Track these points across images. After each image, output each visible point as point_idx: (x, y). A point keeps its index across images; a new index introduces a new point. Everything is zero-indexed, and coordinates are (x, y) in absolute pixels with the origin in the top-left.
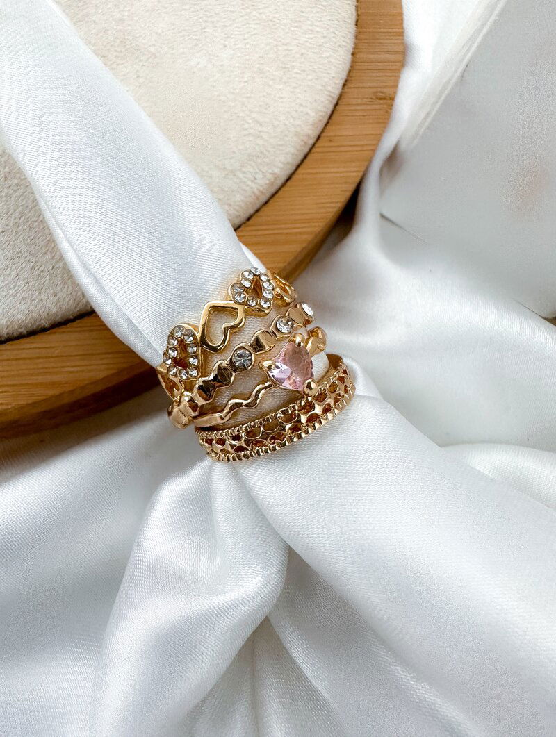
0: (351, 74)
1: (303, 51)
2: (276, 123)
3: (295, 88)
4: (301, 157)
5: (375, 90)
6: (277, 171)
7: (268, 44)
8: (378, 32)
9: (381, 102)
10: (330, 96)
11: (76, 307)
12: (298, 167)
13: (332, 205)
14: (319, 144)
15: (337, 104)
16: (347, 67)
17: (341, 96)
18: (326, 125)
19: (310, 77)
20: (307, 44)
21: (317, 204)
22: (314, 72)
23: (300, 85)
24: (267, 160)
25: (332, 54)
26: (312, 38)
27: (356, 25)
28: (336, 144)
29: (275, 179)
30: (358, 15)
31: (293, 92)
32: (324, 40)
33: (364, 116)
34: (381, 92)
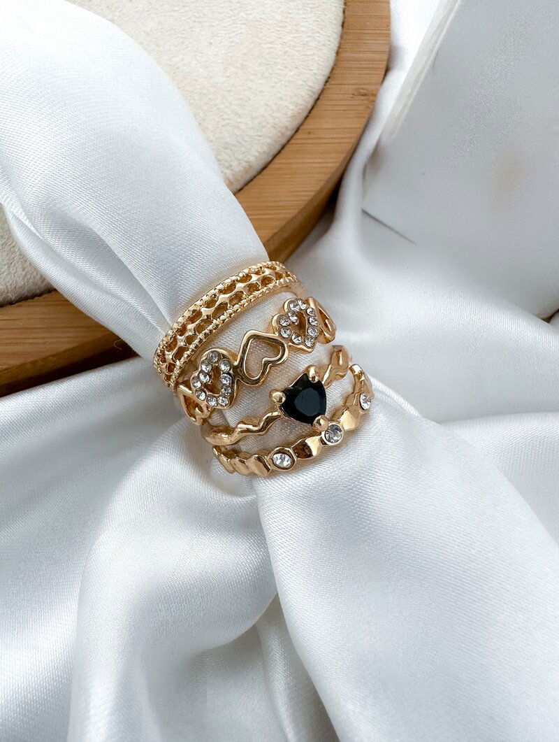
0: (334, 72)
1: (287, 49)
2: (255, 115)
3: (276, 83)
4: (278, 147)
5: (356, 87)
6: (252, 159)
7: (252, 42)
8: (364, 33)
9: (363, 98)
10: (310, 91)
12: (275, 157)
13: (305, 193)
14: (298, 136)
15: (318, 99)
16: (330, 64)
17: (323, 91)
18: (307, 117)
19: (292, 73)
20: (291, 43)
21: (292, 192)
22: (297, 68)
23: (281, 81)
24: (243, 149)
25: (315, 52)
26: (296, 37)
27: (343, 26)
28: (315, 136)
29: (250, 166)
30: (345, 17)
31: (273, 87)
32: (309, 39)
33: (344, 111)
34: (363, 89)
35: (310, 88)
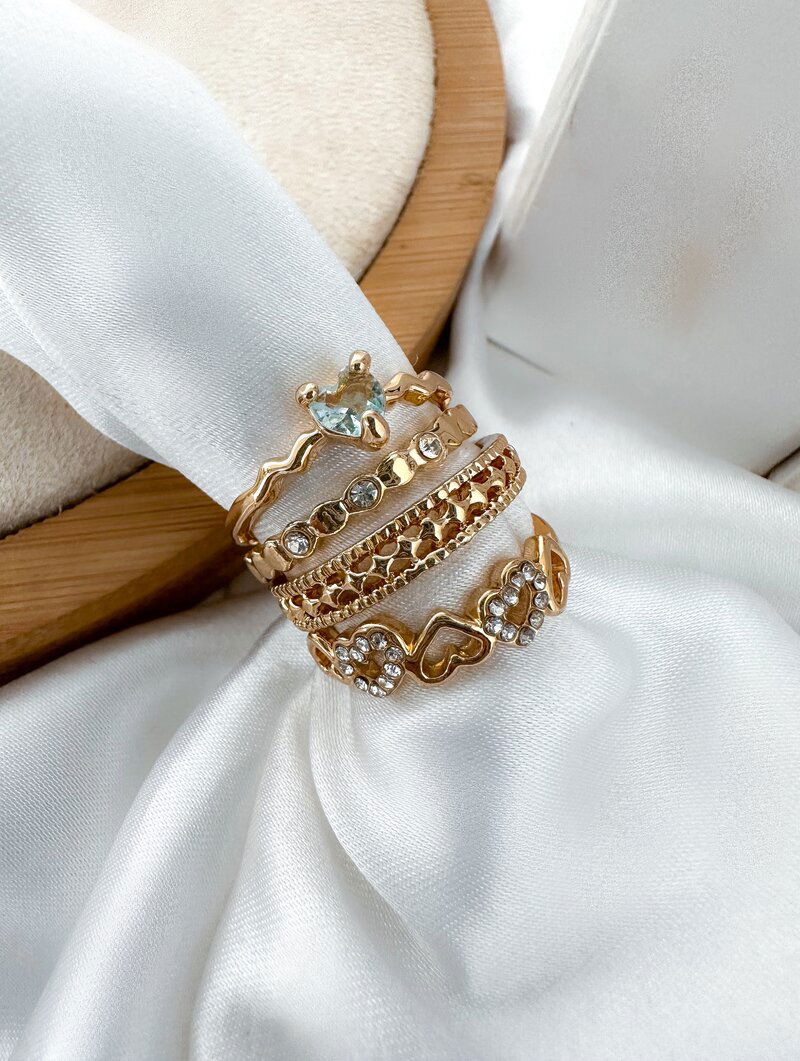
0: (431, 152)
1: (359, 124)
3: (348, 175)
5: (466, 172)
7: (305, 118)
8: (469, 93)
9: (476, 187)
10: (398, 183)
11: (16, 513)
14: (387, 252)
15: (410, 195)
16: (423, 142)
17: (416, 182)
18: (397, 223)
19: (369, 159)
20: (364, 114)
22: (374, 151)
23: (355, 172)
25: (400, 125)
26: (370, 106)
27: (435, 84)
28: (412, 251)
30: (437, 71)
31: (344, 181)
32: (389, 106)
33: (451, 209)
34: (475, 175)
35: (396, 180)
